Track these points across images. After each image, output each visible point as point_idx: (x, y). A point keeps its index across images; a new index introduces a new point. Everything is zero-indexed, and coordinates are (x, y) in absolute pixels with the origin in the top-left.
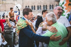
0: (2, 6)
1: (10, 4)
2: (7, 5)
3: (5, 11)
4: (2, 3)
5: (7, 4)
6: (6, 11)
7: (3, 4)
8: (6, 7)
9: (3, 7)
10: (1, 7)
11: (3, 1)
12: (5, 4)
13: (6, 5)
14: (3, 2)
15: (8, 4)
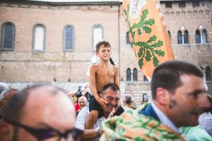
0: (61, 66)
1: (83, 61)
2: (77, 63)
3: (69, 80)
4: (62, 59)
5: (75, 61)
6: (71, 80)
7: (64, 61)
8: (72, 69)
9: (64, 69)
10: (60, 69)
11: (65, 54)
12: (70, 62)
13: (73, 64)
14: (64, 57)
15: (79, 61)
